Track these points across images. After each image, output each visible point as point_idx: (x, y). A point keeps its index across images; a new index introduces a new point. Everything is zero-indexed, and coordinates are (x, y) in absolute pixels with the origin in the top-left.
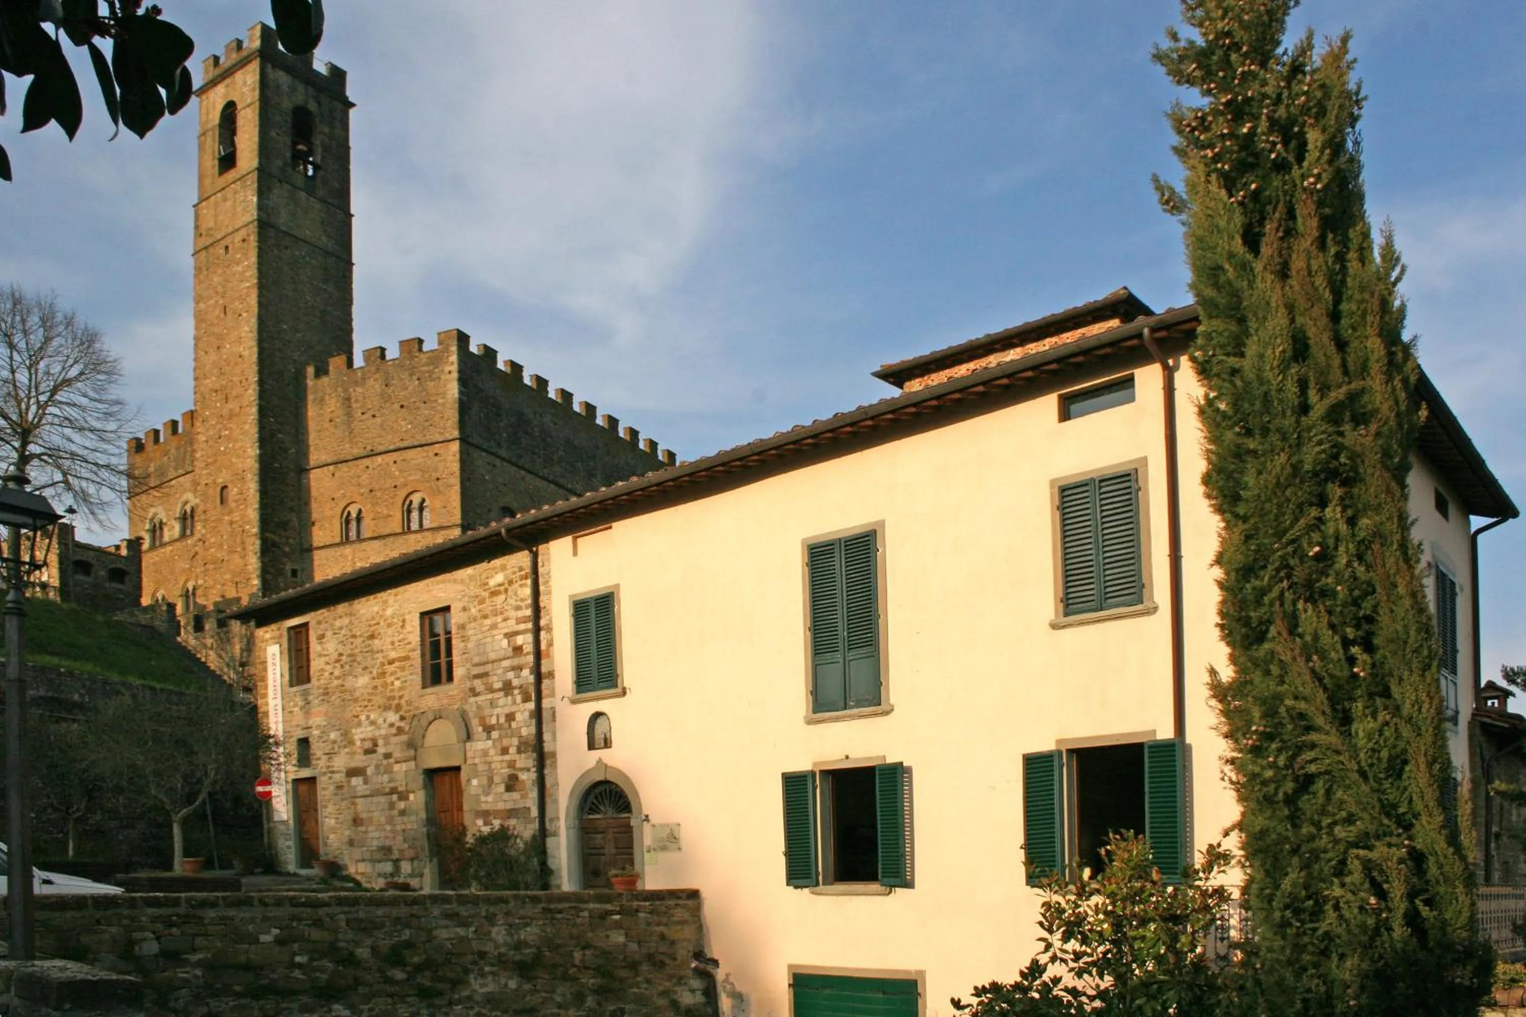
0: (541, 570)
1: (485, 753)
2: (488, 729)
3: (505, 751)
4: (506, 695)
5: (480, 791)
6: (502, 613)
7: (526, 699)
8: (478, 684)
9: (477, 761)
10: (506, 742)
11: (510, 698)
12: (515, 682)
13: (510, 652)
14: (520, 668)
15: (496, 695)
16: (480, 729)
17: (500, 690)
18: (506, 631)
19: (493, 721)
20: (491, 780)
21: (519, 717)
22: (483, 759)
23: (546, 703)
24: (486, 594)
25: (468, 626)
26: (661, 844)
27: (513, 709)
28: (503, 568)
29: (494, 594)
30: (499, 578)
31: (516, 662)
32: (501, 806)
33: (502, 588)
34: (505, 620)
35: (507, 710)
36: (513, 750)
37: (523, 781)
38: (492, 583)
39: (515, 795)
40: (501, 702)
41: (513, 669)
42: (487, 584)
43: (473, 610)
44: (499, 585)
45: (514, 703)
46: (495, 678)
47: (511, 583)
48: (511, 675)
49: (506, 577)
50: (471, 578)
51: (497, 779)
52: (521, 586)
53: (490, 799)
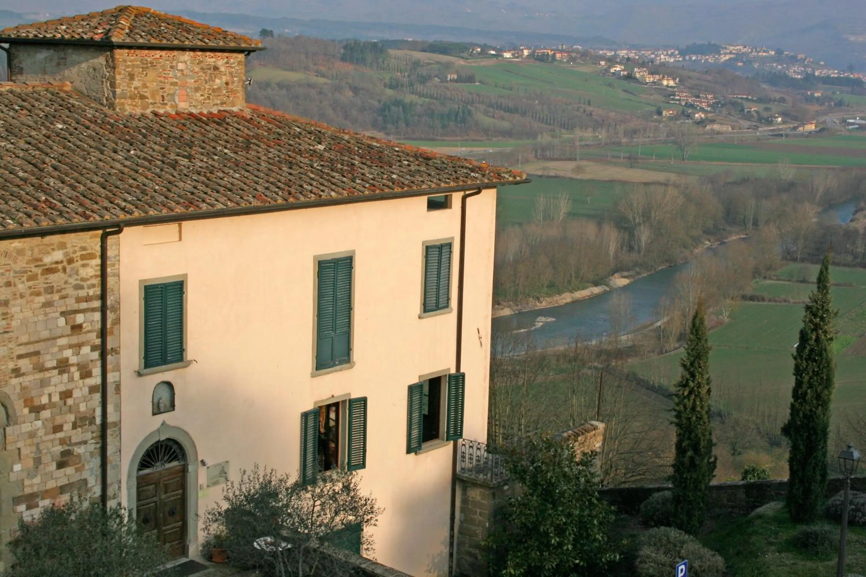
0: (109, 253)
1: (32, 435)
2: (36, 410)
3: (58, 428)
4: (61, 373)
5: (24, 475)
6: (59, 291)
7: (86, 374)
8: (25, 364)
9: (20, 445)
10: (59, 420)
11: (65, 376)
12: (73, 360)
13: (68, 331)
14: (79, 346)
15: (47, 374)
16: (26, 411)
17: (54, 368)
18: (64, 309)
19: (45, 400)
20: (38, 461)
21: (77, 394)
22: (29, 441)
23: (111, 377)
24: (39, 271)
25: (12, 302)
26: (214, 480)
27: (70, 386)
28: (62, 246)
29: (49, 271)
30: (58, 255)
31: (75, 340)
32: (51, 484)
33: (60, 266)
34: (63, 297)
35: (62, 388)
36: (67, 427)
37: (79, 456)
38: (47, 260)
39: (69, 470)
40: (54, 381)
41: (71, 346)
42: (41, 260)
43: (20, 286)
44: (57, 263)
45: (71, 379)
46: (48, 357)
47: (70, 261)
48: (68, 353)
49: (66, 254)
50: (20, 252)
51: (46, 459)
52: (84, 266)
53: (37, 480)
